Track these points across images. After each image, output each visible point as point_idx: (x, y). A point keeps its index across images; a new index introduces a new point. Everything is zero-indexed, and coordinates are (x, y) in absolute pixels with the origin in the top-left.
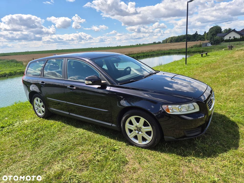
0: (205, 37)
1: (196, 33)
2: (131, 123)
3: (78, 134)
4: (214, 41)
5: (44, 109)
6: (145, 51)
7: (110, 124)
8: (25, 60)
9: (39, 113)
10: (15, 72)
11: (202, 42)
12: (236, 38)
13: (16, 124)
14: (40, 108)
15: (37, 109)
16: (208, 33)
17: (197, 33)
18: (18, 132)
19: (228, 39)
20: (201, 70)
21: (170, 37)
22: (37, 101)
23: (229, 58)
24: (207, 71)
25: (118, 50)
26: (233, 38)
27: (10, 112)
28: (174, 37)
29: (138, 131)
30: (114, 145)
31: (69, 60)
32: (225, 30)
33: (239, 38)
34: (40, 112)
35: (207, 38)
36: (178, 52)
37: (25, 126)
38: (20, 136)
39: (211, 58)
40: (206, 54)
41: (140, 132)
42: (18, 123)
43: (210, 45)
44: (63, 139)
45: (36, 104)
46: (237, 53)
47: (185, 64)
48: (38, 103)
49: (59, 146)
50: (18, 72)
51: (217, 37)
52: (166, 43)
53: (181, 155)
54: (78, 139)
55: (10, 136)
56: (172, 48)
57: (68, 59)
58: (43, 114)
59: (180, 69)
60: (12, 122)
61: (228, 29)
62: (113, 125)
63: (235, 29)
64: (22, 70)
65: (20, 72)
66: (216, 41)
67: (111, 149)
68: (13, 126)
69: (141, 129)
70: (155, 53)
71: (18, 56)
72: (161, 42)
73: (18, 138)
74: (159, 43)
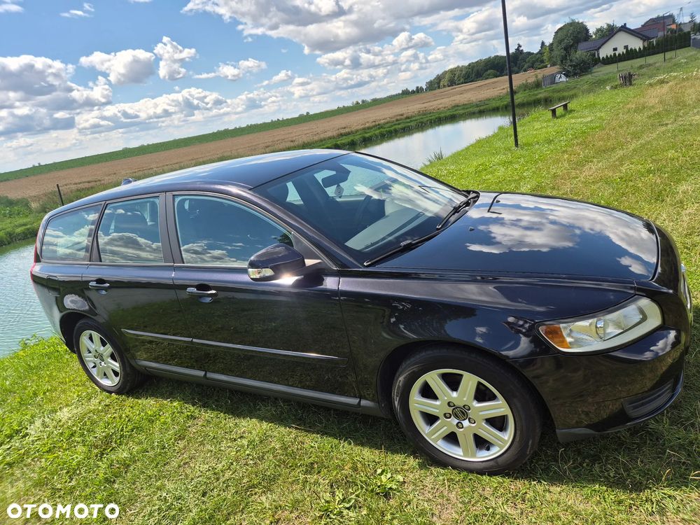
0: (545, 58)
1: (518, 49)
2: (427, 392)
3: (245, 442)
4: (575, 66)
5: (117, 365)
6: (382, 121)
7: (354, 401)
8: (34, 194)
9: (101, 378)
10: (10, 234)
11: (540, 73)
12: (631, 49)
13: (32, 427)
14: (103, 363)
15: (94, 367)
16: (551, 44)
17: (521, 49)
18: (43, 460)
19: (611, 56)
20: (569, 161)
21: (447, 69)
22: (91, 342)
23: (635, 112)
24: (587, 160)
25: (305, 128)
26: (625, 51)
27: (8, 383)
28: (458, 67)
29: (456, 416)
30: (379, 471)
31: (180, 198)
32: (598, 30)
33: (640, 49)
34: (105, 374)
35: (550, 59)
36: (476, 109)
37: (62, 434)
38: (52, 474)
39: (581, 117)
40: (565, 106)
41: (464, 420)
42: (38, 423)
43: (564, 79)
44: (201, 467)
45: (90, 352)
46: (651, 92)
47: (514, 148)
48: (96, 346)
49: (191, 499)
50: (19, 234)
51: (580, 53)
52: (439, 87)
53: (625, 488)
54: (251, 462)
55: (18, 479)
56: (457, 102)
57: (174, 195)
58: (117, 380)
59: (506, 164)
60: (20, 424)
61: (605, 26)
62: (364, 402)
63: (625, 24)
64: (28, 226)
65: (23, 233)
66: (580, 65)
67: (372, 491)
68: (24, 436)
69: (469, 409)
70: (412, 124)
71: (11, 183)
72: (424, 87)
73: (47, 485)
74: (419, 90)
